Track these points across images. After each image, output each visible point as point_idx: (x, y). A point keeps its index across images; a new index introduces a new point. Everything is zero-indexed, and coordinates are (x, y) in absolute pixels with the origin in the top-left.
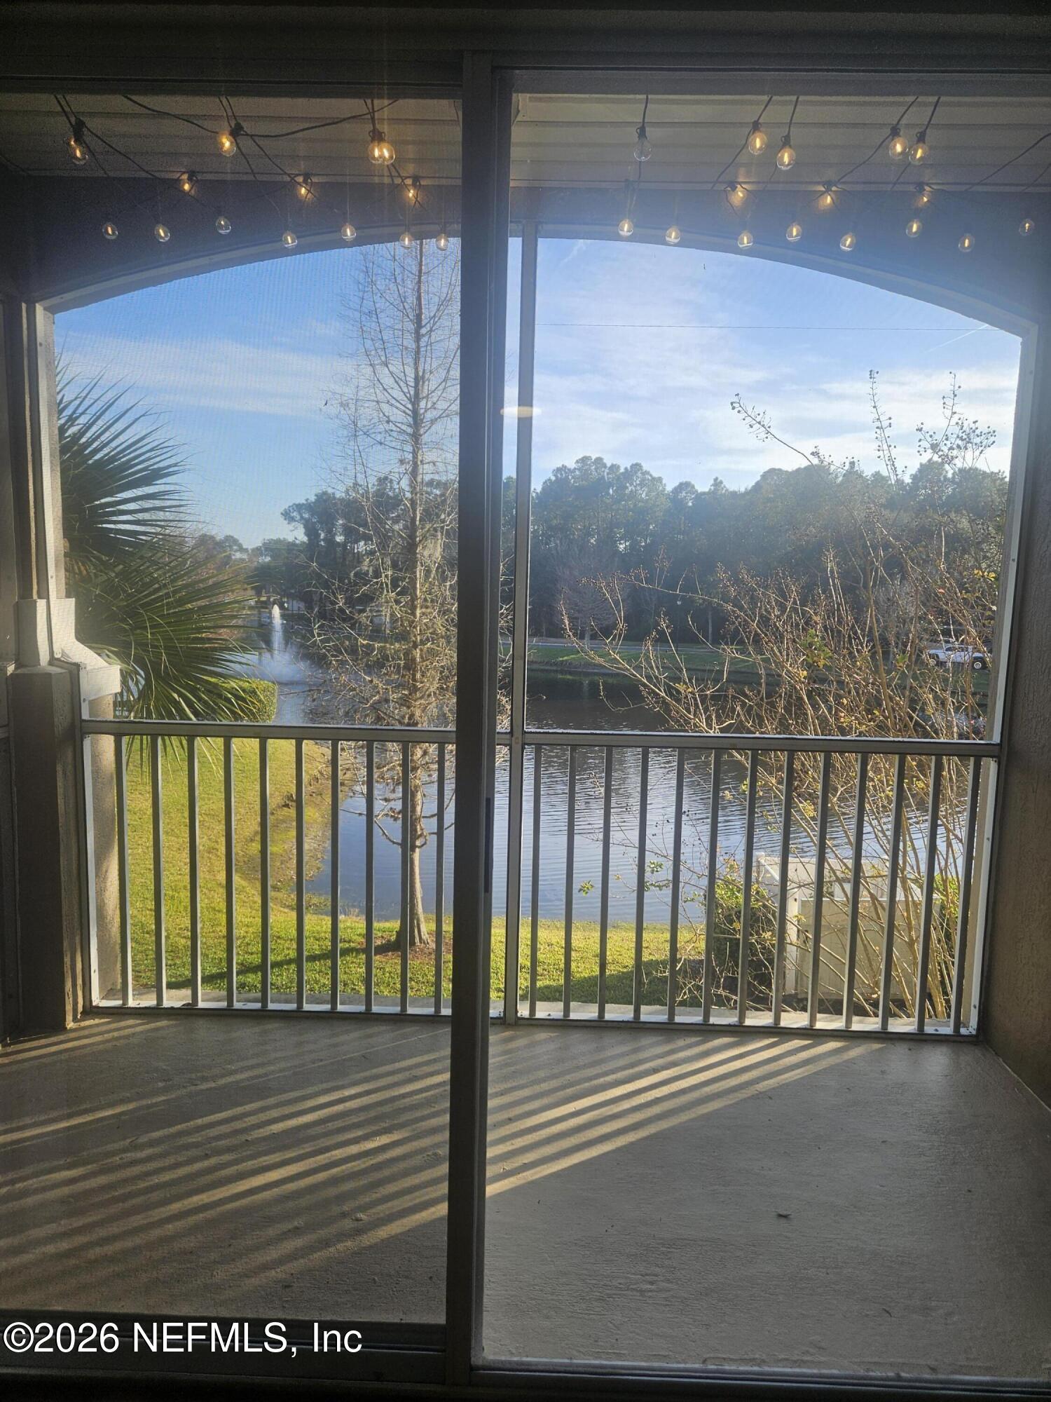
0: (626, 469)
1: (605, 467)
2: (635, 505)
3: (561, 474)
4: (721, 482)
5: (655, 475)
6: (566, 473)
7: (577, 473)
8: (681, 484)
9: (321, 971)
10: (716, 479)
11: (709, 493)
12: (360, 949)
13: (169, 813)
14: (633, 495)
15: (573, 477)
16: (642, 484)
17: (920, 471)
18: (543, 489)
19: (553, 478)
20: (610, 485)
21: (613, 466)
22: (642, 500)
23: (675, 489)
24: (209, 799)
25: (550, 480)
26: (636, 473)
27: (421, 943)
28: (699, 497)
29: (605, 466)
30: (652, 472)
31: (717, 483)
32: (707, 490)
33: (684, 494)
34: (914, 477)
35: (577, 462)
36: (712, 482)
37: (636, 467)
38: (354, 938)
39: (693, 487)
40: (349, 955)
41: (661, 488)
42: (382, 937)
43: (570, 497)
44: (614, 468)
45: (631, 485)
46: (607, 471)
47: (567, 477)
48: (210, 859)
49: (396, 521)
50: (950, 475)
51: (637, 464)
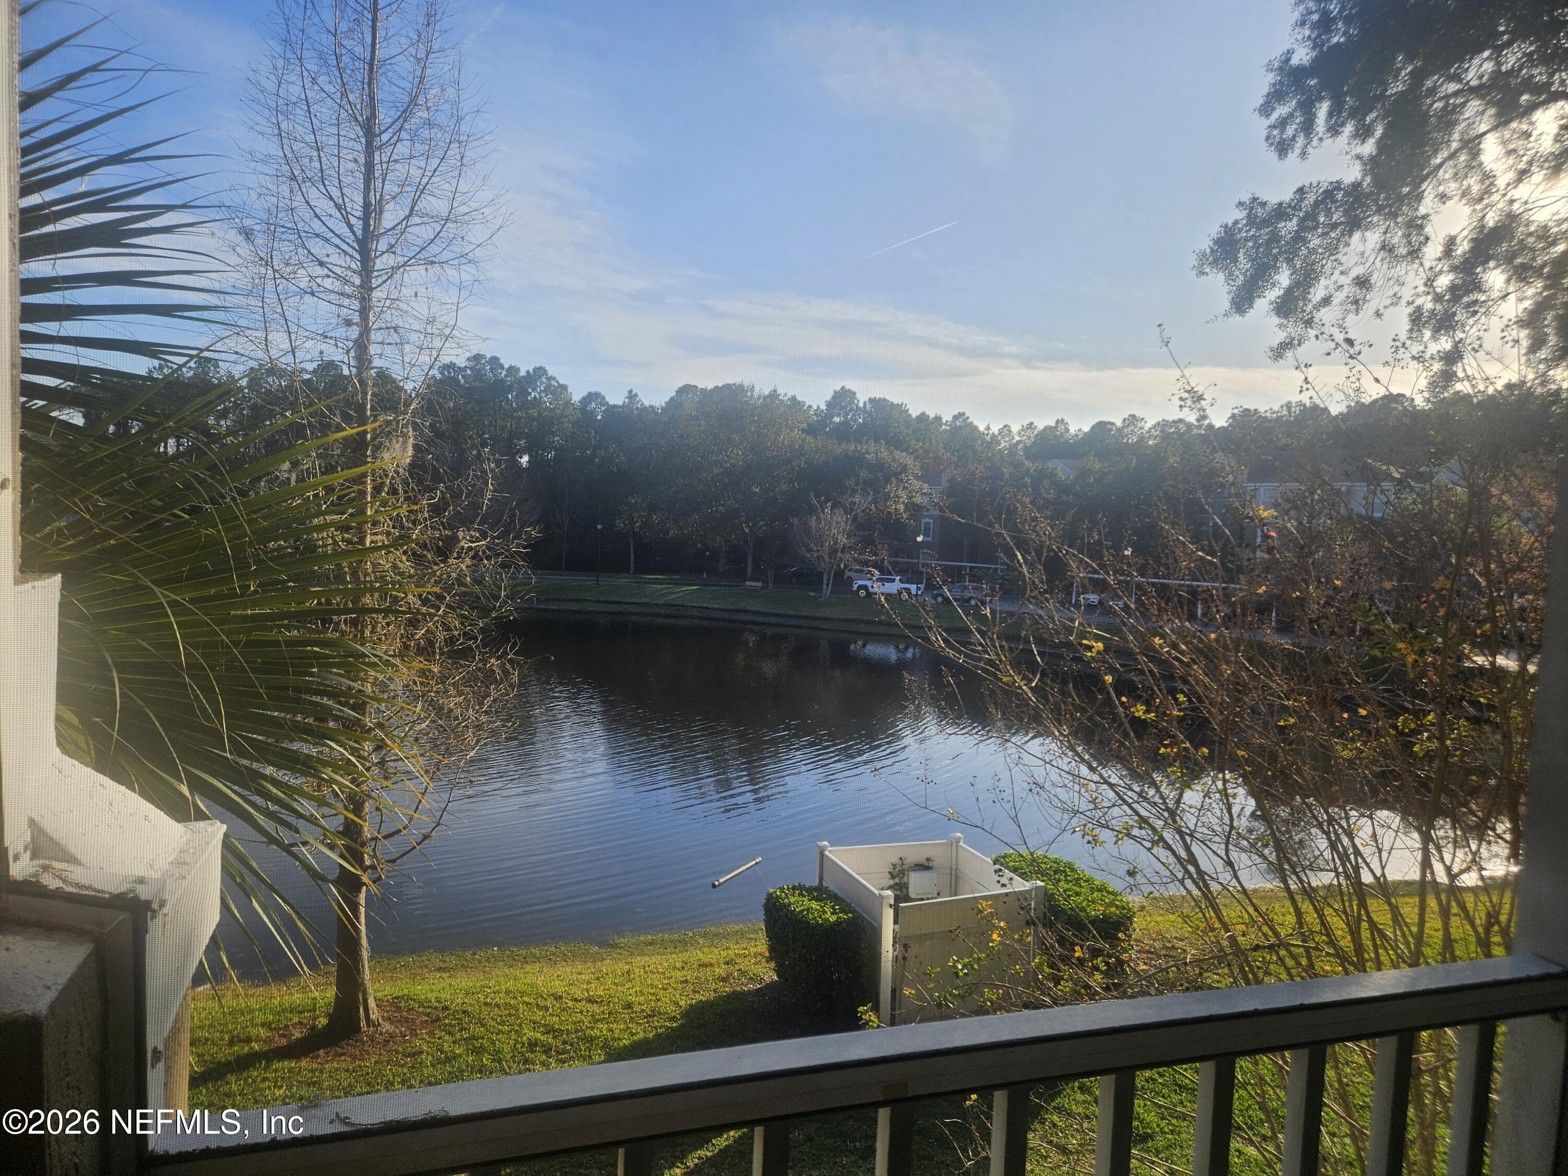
0: (528, 372)
1: (503, 368)
2: (540, 414)
3: (449, 372)
4: (636, 395)
5: (562, 382)
6: (455, 371)
7: (469, 372)
8: (590, 394)
10: (630, 392)
11: (623, 406)
12: (269, 1051)
14: (537, 402)
15: (464, 377)
16: (547, 391)
17: (834, 398)
19: (439, 376)
20: (510, 389)
21: (511, 368)
22: (547, 409)
23: (584, 399)
26: (540, 377)
27: (368, 1026)
28: (611, 410)
30: (558, 378)
31: (632, 396)
32: (621, 403)
33: (594, 405)
34: (829, 404)
35: (469, 359)
36: (626, 394)
37: (540, 371)
38: (254, 1032)
39: (603, 398)
40: (254, 1066)
41: (567, 397)
42: (300, 1023)
44: (513, 370)
45: (534, 390)
46: (504, 373)
47: (456, 376)
49: (224, 415)
50: (861, 405)
51: (540, 368)
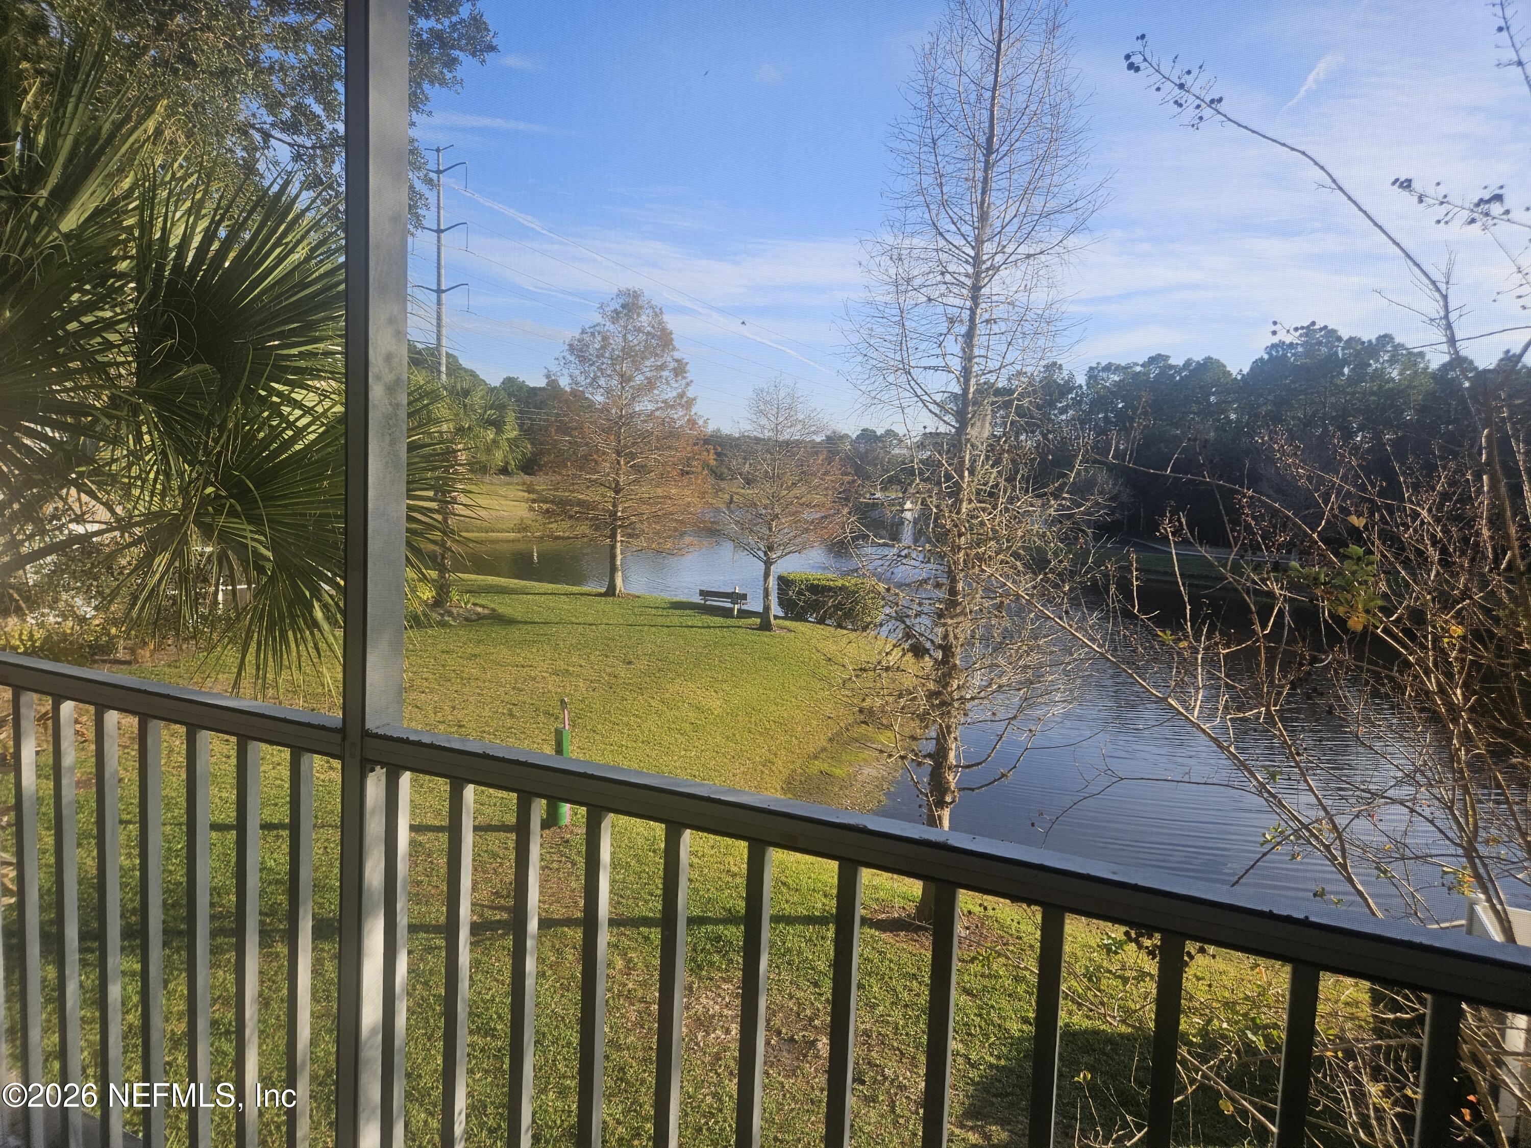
0: (1370, 341)
2: (1380, 387)
3: (1277, 352)
5: (1414, 349)
6: (1283, 349)
7: (1300, 349)
8: (1453, 360)
9: (810, 940)
13: (737, 715)
14: (1379, 375)
15: (1293, 355)
16: (1392, 361)
18: (1252, 369)
19: (1266, 357)
20: (1345, 362)
21: (1351, 339)
22: (1391, 381)
23: (1444, 366)
24: (783, 705)
25: (1261, 359)
26: (1384, 346)
28: (1481, 375)
29: (1339, 339)
30: (1409, 346)
32: (1492, 366)
33: (1457, 372)
35: (1301, 335)
36: (1501, 356)
37: (1385, 339)
39: (1471, 363)
41: (1422, 365)
43: (1286, 378)
44: (1353, 341)
45: (1376, 362)
46: (1342, 345)
47: (1285, 355)
48: (762, 772)
51: (1386, 336)
